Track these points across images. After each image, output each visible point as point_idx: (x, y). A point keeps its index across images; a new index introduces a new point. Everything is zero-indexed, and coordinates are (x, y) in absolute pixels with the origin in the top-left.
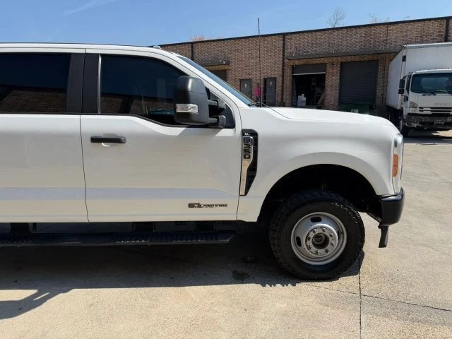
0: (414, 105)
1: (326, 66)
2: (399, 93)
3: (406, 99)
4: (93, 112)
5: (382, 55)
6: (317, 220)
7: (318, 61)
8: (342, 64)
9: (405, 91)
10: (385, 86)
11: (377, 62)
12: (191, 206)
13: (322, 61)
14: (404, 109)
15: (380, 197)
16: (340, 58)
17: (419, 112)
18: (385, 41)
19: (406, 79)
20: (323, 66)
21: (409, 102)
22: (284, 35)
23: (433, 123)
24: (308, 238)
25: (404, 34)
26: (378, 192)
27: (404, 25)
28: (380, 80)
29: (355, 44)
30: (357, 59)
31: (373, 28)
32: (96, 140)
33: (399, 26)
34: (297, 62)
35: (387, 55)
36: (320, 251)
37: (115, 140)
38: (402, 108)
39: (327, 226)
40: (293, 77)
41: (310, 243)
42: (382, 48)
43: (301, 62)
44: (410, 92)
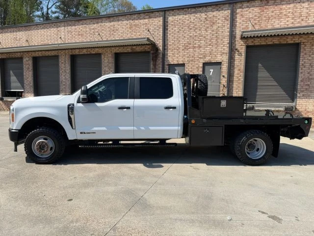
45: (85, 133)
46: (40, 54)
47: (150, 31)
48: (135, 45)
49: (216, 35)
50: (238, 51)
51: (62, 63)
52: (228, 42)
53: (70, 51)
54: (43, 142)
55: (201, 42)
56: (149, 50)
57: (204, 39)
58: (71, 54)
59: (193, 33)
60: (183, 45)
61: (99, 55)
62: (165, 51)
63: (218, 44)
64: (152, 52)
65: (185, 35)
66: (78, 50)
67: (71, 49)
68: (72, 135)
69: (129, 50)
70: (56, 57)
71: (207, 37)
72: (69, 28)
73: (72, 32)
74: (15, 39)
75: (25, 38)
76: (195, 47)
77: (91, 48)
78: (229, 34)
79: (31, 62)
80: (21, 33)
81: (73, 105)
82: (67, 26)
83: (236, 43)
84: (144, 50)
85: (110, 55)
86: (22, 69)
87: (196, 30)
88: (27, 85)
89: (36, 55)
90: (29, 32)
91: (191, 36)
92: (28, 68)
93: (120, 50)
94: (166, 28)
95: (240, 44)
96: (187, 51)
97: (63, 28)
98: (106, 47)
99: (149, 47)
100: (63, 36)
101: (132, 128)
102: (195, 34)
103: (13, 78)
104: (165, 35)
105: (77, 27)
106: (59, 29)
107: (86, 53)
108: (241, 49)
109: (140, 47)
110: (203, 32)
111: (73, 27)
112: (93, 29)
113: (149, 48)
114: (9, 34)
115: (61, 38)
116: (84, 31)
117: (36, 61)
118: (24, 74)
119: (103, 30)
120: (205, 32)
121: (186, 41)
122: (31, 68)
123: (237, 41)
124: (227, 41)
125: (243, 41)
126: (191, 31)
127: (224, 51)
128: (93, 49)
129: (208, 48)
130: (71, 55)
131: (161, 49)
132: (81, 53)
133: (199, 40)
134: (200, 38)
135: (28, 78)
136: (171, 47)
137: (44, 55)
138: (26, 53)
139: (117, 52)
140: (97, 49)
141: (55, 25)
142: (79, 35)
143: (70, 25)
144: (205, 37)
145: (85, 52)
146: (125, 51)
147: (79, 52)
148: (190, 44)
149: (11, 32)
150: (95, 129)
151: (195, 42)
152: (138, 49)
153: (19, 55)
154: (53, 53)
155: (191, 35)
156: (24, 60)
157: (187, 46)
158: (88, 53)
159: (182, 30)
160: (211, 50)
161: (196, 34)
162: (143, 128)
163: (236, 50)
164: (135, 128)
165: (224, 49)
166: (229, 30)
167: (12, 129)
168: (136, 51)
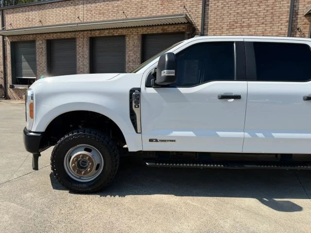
45: (157, 141)
46: (55, 36)
47: (186, 7)
48: (167, 25)
49: (271, 11)
50: (301, 31)
51: (80, 47)
52: (288, 19)
53: (89, 32)
54: (84, 155)
55: (252, 19)
56: (184, 30)
57: (256, 16)
58: (90, 36)
59: (241, 9)
60: (228, 23)
61: (123, 37)
62: (205, 31)
63: (274, 22)
64: (187, 32)
65: (231, 12)
66: (98, 32)
67: (91, 30)
68: (134, 143)
69: (159, 30)
70: (73, 40)
71: (259, 14)
72: (89, 5)
73: (91, 11)
74: (28, 19)
75: (38, 19)
76: (243, 27)
77: (114, 28)
78: (289, 9)
79: (44, 46)
80: (33, 13)
81: (139, 90)
82: (87, 4)
83: (298, 21)
84: (178, 31)
85: (136, 37)
86: (34, 53)
87: (246, 6)
88: (40, 71)
89: (51, 37)
90: (43, 11)
91: (238, 13)
92: (42, 53)
93: (148, 31)
94: (207, 3)
95: (303, 23)
96: (233, 32)
97: (81, 6)
98: (132, 27)
99: (184, 26)
100: (81, 16)
101: (240, 134)
102: (243, 11)
103: (25, 64)
104: (205, 13)
105: (97, 4)
106: (77, 7)
107: (108, 35)
108: (305, 28)
109: (173, 27)
110: (255, 8)
111: (93, 5)
112: (117, 7)
113: (183, 28)
114: (20, 14)
115: (78, 17)
116: (105, 10)
117: (50, 44)
118: (37, 59)
119: (128, 7)
120: (257, 7)
121: (232, 18)
122: (45, 52)
123: (299, 19)
124: (285, 18)
125: (308, 18)
126: (239, 6)
127: (282, 31)
128: (116, 30)
129: (260, 28)
130: (90, 38)
131: (200, 29)
132: (101, 35)
133: (249, 17)
134: (250, 15)
135: (41, 64)
136: (212, 26)
137: (59, 38)
138: (39, 36)
139: (145, 33)
140: (120, 30)
141: (72, 3)
142: (100, 14)
143: (90, 3)
144: (256, 14)
145: (106, 33)
146: (154, 32)
147: (99, 34)
148: (237, 23)
149: (22, 12)
150: (175, 134)
151: (243, 20)
152: (170, 29)
153: (31, 38)
154: (69, 36)
155: (238, 11)
156: (37, 43)
157: (233, 25)
158: (111, 35)
159: (227, 5)
160: (264, 30)
161: (245, 10)
162: (260, 135)
163: (298, 29)
164: (246, 134)
165: (281, 29)
166: (289, 4)
167: (31, 132)
168: (167, 32)
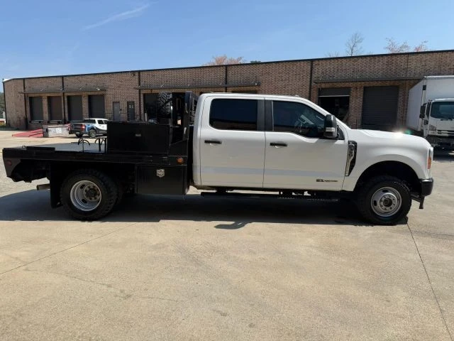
0: (433, 128)
1: (350, 90)
2: (420, 117)
3: (426, 123)
4: (270, 130)
5: (403, 82)
6: (386, 191)
7: (342, 85)
8: (365, 88)
9: (426, 116)
10: (405, 110)
11: (397, 87)
12: (318, 181)
13: (347, 85)
14: (424, 131)
15: (421, 180)
16: (363, 83)
17: (437, 134)
18: (406, 69)
19: (426, 106)
20: (348, 90)
21: (428, 126)
22: (312, 61)
23: (449, 144)
24: (381, 201)
25: (423, 63)
26: (420, 177)
27: (423, 56)
28: (400, 104)
29: (378, 70)
30: (379, 84)
31: (394, 58)
32: (272, 144)
33: (419, 55)
34: (323, 86)
35: (407, 82)
36: (387, 208)
37: (283, 145)
38: (422, 130)
39: (391, 194)
40: (319, 98)
41: (382, 203)
42: (403, 75)
43: (328, 86)
44: (430, 117)
